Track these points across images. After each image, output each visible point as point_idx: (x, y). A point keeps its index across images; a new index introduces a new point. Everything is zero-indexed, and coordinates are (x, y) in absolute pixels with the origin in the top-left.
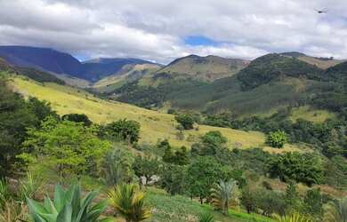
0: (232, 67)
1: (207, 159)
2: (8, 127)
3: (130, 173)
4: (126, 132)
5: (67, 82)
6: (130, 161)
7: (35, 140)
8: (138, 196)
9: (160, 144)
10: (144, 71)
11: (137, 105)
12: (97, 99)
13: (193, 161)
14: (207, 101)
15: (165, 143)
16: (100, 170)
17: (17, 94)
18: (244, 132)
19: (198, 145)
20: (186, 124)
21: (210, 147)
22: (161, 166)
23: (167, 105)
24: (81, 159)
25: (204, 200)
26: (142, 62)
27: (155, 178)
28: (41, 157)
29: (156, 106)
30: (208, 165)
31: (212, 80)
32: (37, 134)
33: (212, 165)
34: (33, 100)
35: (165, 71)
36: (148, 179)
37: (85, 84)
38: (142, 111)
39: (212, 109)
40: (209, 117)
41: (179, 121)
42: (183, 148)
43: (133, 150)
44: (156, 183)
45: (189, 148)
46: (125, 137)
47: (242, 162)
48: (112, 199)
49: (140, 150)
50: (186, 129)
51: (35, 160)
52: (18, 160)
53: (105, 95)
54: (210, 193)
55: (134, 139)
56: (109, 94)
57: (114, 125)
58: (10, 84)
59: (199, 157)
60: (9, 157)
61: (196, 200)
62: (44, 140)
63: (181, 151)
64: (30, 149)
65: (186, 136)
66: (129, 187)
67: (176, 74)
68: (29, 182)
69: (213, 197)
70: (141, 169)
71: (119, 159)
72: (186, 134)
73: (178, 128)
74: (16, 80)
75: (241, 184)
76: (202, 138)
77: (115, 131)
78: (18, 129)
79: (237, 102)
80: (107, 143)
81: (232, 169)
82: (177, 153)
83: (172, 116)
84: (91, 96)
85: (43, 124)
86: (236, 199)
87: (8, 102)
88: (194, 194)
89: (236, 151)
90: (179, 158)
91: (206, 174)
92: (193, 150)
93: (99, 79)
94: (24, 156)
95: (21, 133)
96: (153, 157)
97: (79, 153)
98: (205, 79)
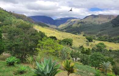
0: (109, 18)
1: (98, 53)
2: (33, 40)
3: (70, 56)
4: (68, 42)
5: (50, 26)
6: (70, 52)
7: (40, 44)
8: (72, 64)
9: (80, 47)
10: (74, 22)
11: (72, 33)
12: (59, 32)
13: (92, 54)
14: (98, 32)
15: (82, 47)
16: (60, 54)
17: (36, 30)
18: (114, 43)
19: (95, 48)
20: (90, 40)
21: (100, 49)
22: (80, 55)
23: (83, 33)
24: (54, 51)
25: (97, 68)
26: (74, 18)
27: (78, 59)
28: (42, 49)
29: (78, 34)
30: (98, 55)
31: (100, 24)
32: (41, 42)
33: (100, 56)
34: (40, 32)
35: (82, 21)
36: (76, 59)
37: (55, 27)
38: (73, 35)
39: (100, 35)
40: (99, 38)
41: (87, 39)
42: (89, 49)
43: (70, 48)
44: (78, 61)
45: (91, 49)
46: (68, 44)
47: (113, 55)
48: (63, 64)
49: (73, 49)
50: (90, 42)
51: (40, 50)
52: (36, 50)
53: (61, 30)
54: (99, 66)
55: (71, 45)
56: (63, 30)
57: (64, 40)
58: (34, 27)
59: (95, 52)
60: (34, 49)
61: (94, 68)
62: (43, 44)
63: (88, 50)
64: (39, 47)
65: (90, 45)
66: (69, 61)
67: (86, 22)
68: (39, 57)
69: (101, 67)
70: (73, 55)
71: (65, 51)
72: (90, 43)
73: (87, 41)
74: (36, 26)
75: (113, 63)
76: (96, 45)
77: (65, 42)
78: (36, 41)
79: (111, 32)
80: (62, 46)
81: (109, 57)
82: (87, 51)
83: (85, 37)
84: (57, 31)
85: (43, 39)
86: (110, 69)
87: (33, 32)
88: (93, 66)
89: (110, 51)
90: (87, 52)
91: (98, 59)
92: (93, 50)
93: (60, 25)
94: (37, 49)
95: (36, 42)
96: (77, 51)
97: (53, 48)
98: (98, 23)
